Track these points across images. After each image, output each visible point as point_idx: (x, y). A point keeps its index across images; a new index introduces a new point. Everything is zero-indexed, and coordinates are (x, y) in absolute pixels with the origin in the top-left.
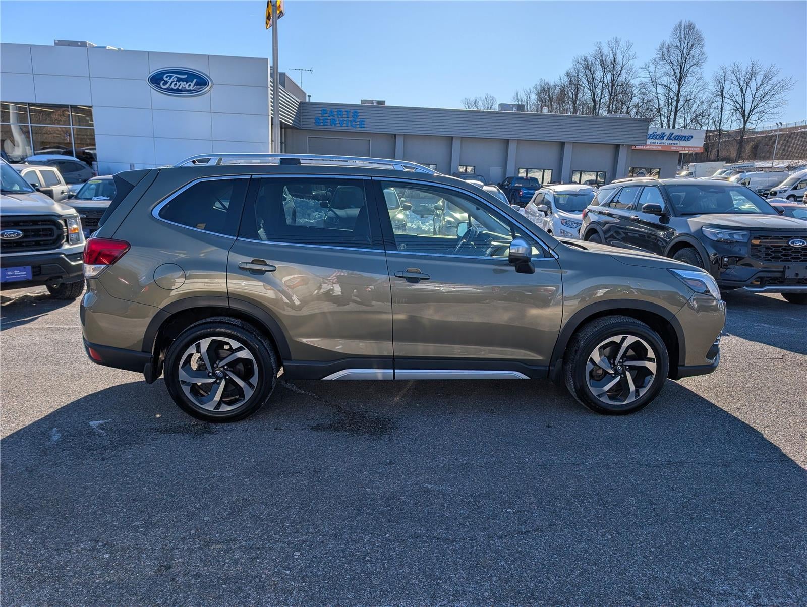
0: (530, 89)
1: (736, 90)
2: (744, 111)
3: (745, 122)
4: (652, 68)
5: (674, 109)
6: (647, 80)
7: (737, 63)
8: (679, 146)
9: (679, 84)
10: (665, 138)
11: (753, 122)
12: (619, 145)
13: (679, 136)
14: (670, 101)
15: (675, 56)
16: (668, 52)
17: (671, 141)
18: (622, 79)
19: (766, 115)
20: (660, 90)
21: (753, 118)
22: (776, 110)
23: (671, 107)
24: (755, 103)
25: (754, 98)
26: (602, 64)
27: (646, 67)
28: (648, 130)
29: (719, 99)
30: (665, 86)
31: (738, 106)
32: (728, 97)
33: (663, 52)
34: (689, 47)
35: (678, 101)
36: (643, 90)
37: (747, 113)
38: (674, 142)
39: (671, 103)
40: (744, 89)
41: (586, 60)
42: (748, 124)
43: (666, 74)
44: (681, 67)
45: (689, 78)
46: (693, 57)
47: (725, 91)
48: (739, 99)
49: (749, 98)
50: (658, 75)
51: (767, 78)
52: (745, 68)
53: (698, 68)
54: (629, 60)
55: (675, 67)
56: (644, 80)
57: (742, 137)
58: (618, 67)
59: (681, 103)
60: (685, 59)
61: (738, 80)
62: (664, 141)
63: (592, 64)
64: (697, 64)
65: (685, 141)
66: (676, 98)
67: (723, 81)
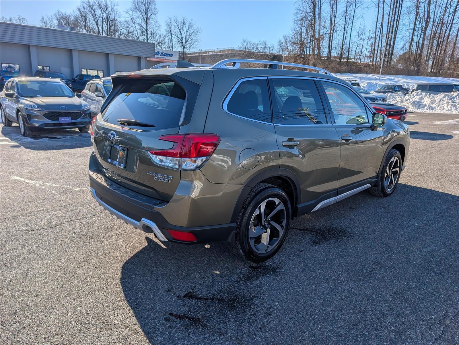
0: (51, 16)
1: (177, 30)
2: (183, 42)
3: (184, 48)
4: (131, 13)
5: (146, 38)
6: (128, 19)
7: (176, 16)
8: (167, 60)
9: (147, 24)
10: (160, 54)
11: (188, 48)
12: (141, 57)
13: (166, 54)
14: (143, 33)
15: (142, 8)
16: (138, 4)
17: (163, 57)
18: (112, 17)
19: (193, 45)
20: (137, 26)
21: (187, 46)
22: (196, 43)
23: (144, 36)
24: (187, 38)
25: (186, 36)
26: (100, 6)
27: (127, 12)
28: (155, 49)
29: (170, 35)
30: (139, 24)
31: (179, 39)
32: (174, 34)
33: (135, 5)
34: (148, 4)
35: (147, 34)
36: (127, 25)
37: (184, 43)
38: (164, 57)
39: (144, 35)
40: (181, 31)
41: (89, 2)
42: (185, 49)
43: (139, 17)
44: (146, 15)
45: (151, 21)
46: (151, 10)
47: (172, 31)
48: (179, 36)
49: (184, 36)
50: (134, 17)
51: (190, 26)
52: (180, 20)
53: (154, 16)
54: (115, 6)
55: (143, 14)
56: (127, 19)
57: (184, 56)
58: (109, 9)
59: (149, 35)
60: (147, 10)
61: (178, 26)
62: (159, 56)
63: (93, 5)
64: (154, 14)
65: (169, 57)
66: (146, 32)
67: (170, 25)
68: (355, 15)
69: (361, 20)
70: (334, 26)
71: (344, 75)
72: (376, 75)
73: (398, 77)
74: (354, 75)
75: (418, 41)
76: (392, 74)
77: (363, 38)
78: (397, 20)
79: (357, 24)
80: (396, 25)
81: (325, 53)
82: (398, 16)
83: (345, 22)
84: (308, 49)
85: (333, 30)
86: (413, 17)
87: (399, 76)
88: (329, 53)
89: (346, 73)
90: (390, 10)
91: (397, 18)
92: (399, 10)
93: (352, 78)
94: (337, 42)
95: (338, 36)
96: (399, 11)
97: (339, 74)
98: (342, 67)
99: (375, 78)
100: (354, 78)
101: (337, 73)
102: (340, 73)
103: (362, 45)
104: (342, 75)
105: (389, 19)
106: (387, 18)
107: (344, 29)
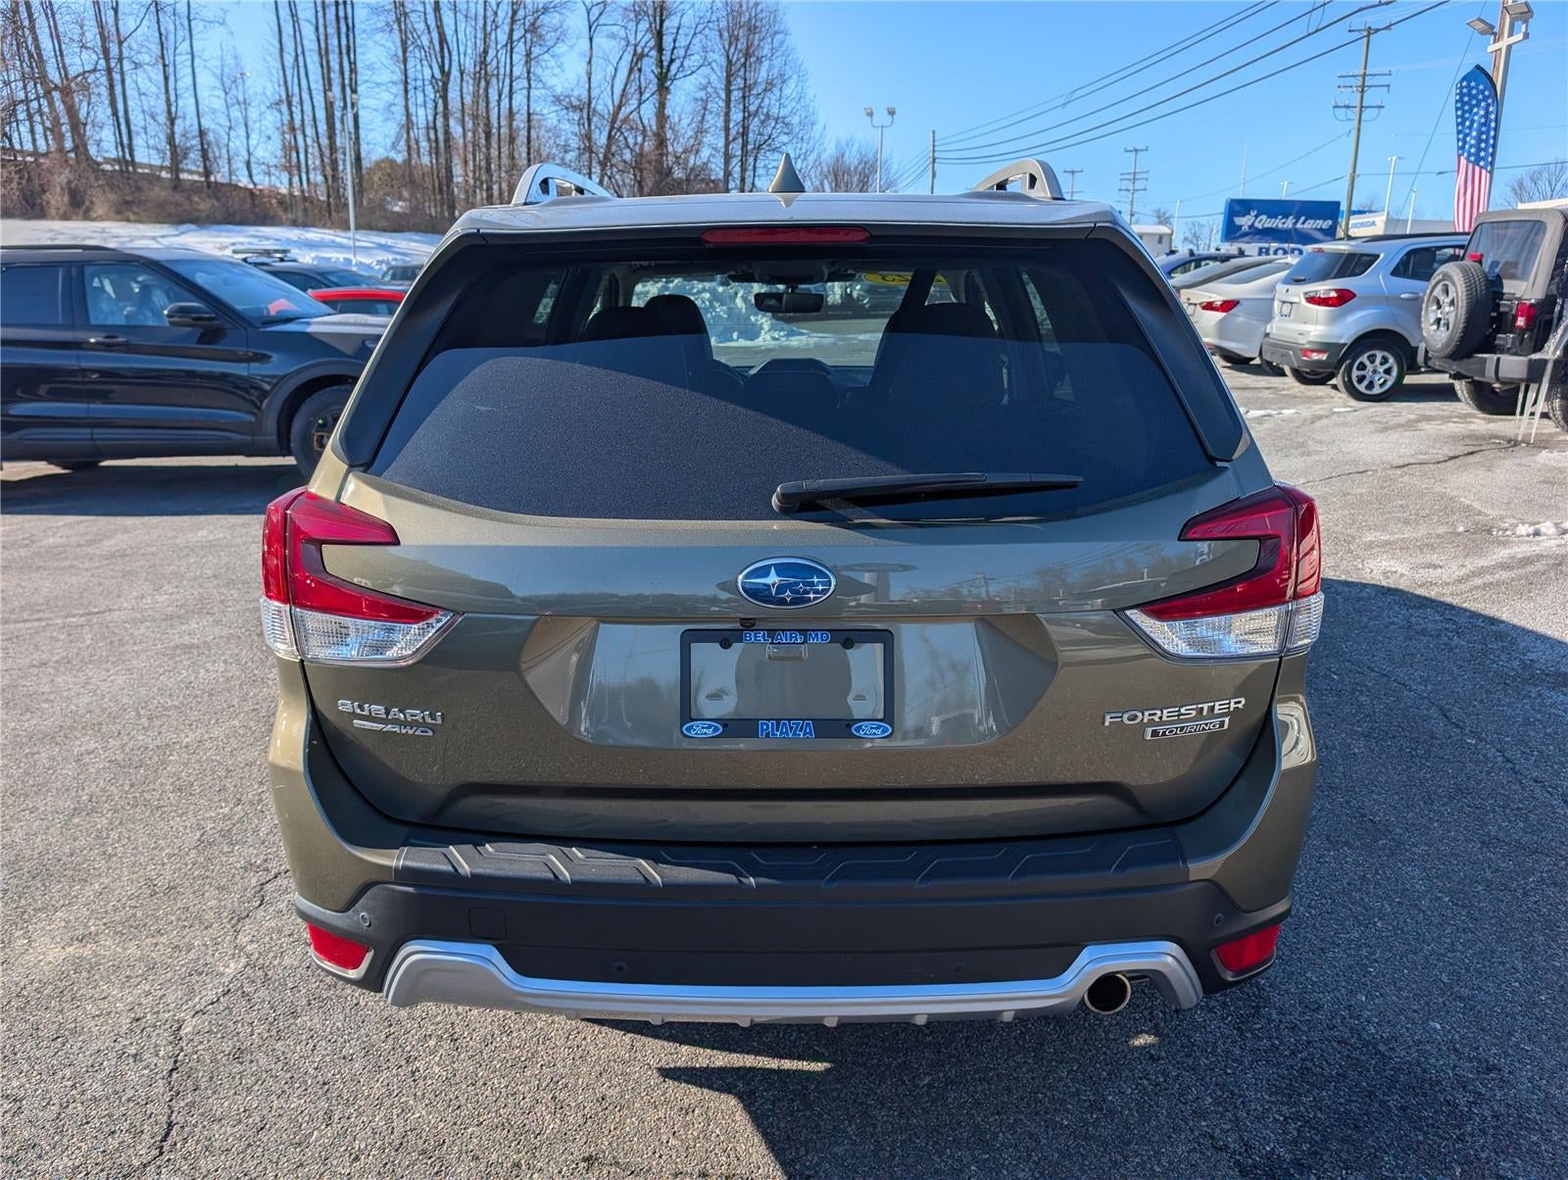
68: (192, 11)
69: (217, 34)
70: (120, 43)
71: (215, 233)
72: (331, 232)
73: (405, 240)
74: (252, 230)
75: (431, 125)
76: (384, 230)
77: (241, 98)
78: (348, 47)
79: (209, 43)
80: (350, 63)
81: (104, 144)
82: (348, 36)
83: (161, 34)
84: (24, 129)
85: (120, 60)
86: (393, 42)
87: (407, 235)
88: (126, 145)
89: (219, 223)
90: (317, 12)
91: (348, 40)
92: (346, 13)
93: (250, 243)
94: (146, 108)
95: (143, 86)
96: (346, 18)
97: (193, 227)
98: (197, 203)
99: (333, 241)
100: (255, 241)
101: (182, 222)
102: (192, 222)
103: (246, 126)
104: (205, 232)
105: (319, 40)
106: (314, 37)
107: (163, 57)
